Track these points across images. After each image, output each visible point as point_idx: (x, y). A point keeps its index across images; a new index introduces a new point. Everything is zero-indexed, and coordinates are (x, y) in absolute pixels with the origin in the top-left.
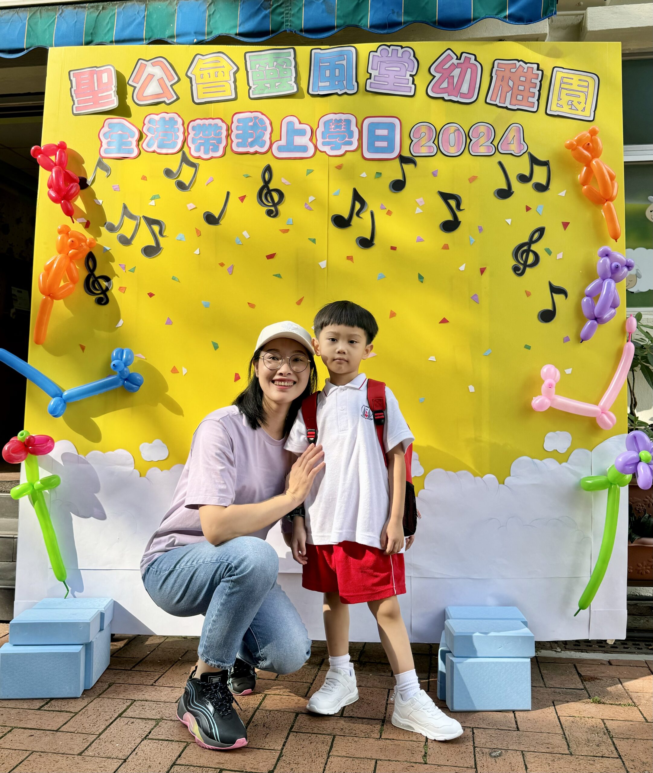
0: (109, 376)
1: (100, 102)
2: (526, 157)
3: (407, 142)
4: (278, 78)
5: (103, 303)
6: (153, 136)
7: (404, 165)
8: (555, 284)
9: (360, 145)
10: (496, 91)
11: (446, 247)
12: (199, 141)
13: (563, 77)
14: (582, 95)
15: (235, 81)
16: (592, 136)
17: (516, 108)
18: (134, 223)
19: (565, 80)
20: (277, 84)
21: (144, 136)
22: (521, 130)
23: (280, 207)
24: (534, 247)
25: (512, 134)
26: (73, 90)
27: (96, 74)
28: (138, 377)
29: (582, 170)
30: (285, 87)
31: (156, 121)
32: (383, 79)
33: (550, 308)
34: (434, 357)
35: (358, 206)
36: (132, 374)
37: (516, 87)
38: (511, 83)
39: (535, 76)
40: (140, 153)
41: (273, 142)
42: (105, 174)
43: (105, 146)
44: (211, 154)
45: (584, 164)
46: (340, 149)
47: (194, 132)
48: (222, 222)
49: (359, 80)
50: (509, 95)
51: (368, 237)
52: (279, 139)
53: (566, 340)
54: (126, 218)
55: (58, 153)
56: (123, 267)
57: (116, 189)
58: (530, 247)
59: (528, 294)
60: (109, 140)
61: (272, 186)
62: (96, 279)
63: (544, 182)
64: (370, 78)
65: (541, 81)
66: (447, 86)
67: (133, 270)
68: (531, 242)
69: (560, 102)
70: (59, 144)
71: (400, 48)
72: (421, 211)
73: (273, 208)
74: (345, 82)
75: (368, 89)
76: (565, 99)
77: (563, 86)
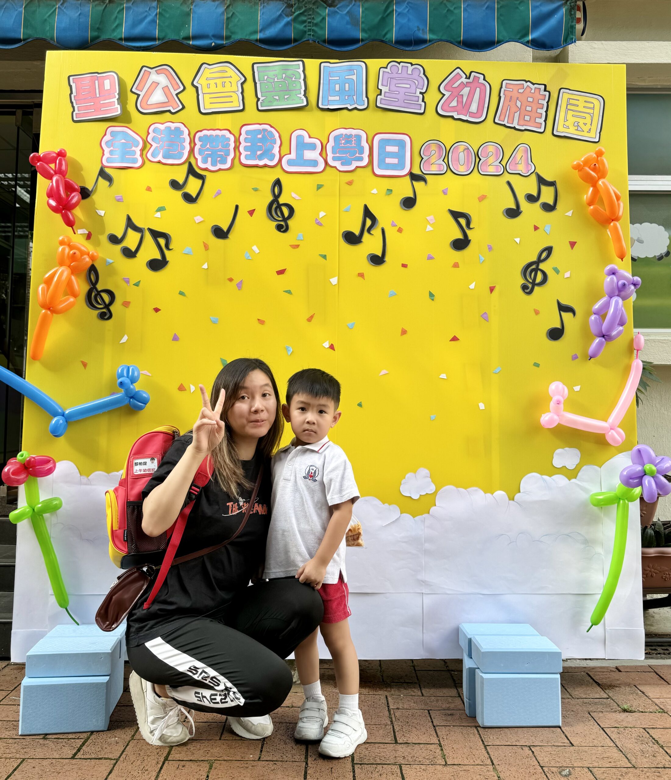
0: (113, 394)
1: (102, 109)
2: (534, 177)
3: (417, 159)
4: (287, 91)
5: (106, 317)
6: (159, 145)
7: (414, 182)
8: (564, 302)
9: (371, 162)
10: (503, 111)
11: (456, 265)
12: (206, 153)
13: (570, 99)
14: (588, 117)
15: (242, 93)
16: (598, 157)
17: (523, 129)
18: (138, 235)
19: (571, 101)
20: (286, 97)
21: (149, 146)
22: (529, 150)
23: (290, 222)
24: (542, 266)
25: (519, 154)
26: (72, 96)
27: (98, 80)
28: (144, 395)
29: (588, 191)
30: (294, 100)
31: (162, 131)
32: (394, 96)
33: (558, 326)
34: (444, 375)
35: (369, 222)
36: (138, 391)
37: (523, 107)
38: (519, 104)
39: (542, 97)
40: (143, 164)
41: (282, 155)
42: (107, 183)
43: (107, 155)
44: (220, 166)
45: (590, 185)
46: (350, 164)
47: (201, 143)
48: (230, 236)
49: (369, 96)
50: (517, 115)
51: (380, 254)
52: (289, 153)
53: (575, 357)
54: (130, 231)
55: (58, 161)
56: (127, 281)
57: (119, 200)
58: (538, 266)
59: (537, 312)
60: (112, 148)
61: (282, 200)
62: (99, 293)
63: (551, 202)
64: (380, 94)
65: (548, 102)
66: (456, 105)
67: (137, 284)
68: (540, 260)
69: (566, 123)
70: (58, 152)
71: (410, 65)
72: (431, 229)
73: (282, 223)
74: (355, 97)
75: (378, 105)
76: (571, 119)
77: (569, 107)
